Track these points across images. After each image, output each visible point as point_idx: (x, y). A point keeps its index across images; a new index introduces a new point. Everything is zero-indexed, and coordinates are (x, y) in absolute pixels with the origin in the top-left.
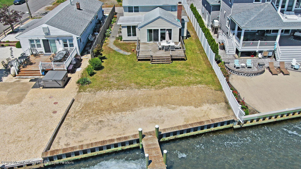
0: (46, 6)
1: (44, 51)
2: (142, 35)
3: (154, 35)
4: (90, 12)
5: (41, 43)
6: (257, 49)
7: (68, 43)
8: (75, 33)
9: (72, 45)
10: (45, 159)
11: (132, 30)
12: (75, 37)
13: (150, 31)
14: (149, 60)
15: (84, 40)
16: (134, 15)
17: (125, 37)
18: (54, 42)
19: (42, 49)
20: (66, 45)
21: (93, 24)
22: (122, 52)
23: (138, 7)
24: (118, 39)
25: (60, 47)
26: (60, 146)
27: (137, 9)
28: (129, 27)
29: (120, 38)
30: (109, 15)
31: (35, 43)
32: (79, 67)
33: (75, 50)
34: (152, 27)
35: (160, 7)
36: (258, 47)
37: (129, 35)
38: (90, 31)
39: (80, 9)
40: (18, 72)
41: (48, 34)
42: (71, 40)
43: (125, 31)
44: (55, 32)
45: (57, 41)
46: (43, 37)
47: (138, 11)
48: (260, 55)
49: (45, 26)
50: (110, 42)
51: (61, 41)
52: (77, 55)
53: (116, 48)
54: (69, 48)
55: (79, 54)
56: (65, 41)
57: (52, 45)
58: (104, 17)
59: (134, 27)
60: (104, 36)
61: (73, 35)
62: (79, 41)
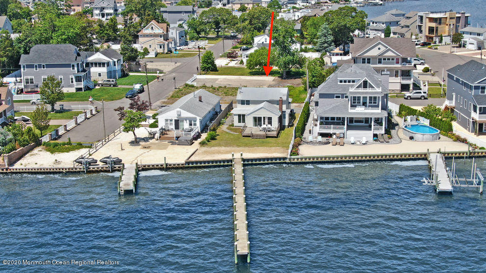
0: (161, 101)
1: (174, 128)
2: (249, 122)
3: (258, 121)
4: (210, 104)
5: (173, 122)
6: (331, 131)
7: (193, 123)
8: (198, 116)
9: (195, 125)
10: (186, 163)
11: (242, 118)
12: (198, 119)
13: (255, 118)
14: (250, 136)
15: (204, 123)
16: (245, 107)
17: (236, 123)
18: (183, 121)
19: (173, 127)
20: (191, 125)
21: (211, 115)
22: (232, 133)
23: (249, 101)
24: (231, 126)
25: (186, 125)
26: (193, 159)
27: (248, 102)
28: (239, 116)
29: (232, 125)
30: (225, 110)
31: (169, 122)
32: (200, 138)
33: (197, 128)
34: (257, 115)
35: (267, 101)
36: (332, 130)
37: (239, 122)
38: (208, 118)
39: (201, 101)
40: (160, 137)
41: (179, 115)
42: (195, 121)
43: (236, 118)
44: (185, 114)
45: (185, 121)
46: (175, 117)
47: (249, 104)
48: (334, 136)
49: (179, 109)
50: (224, 128)
51: (188, 121)
52: (198, 132)
53: (228, 131)
54: (193, 127)
55: (200, 131)
56: (190, 122)
57: (180, 124)
58: (221, 110)
59: (244, 116)
60: (220, 124)
61: (197, 117)
62: (201, 122)
